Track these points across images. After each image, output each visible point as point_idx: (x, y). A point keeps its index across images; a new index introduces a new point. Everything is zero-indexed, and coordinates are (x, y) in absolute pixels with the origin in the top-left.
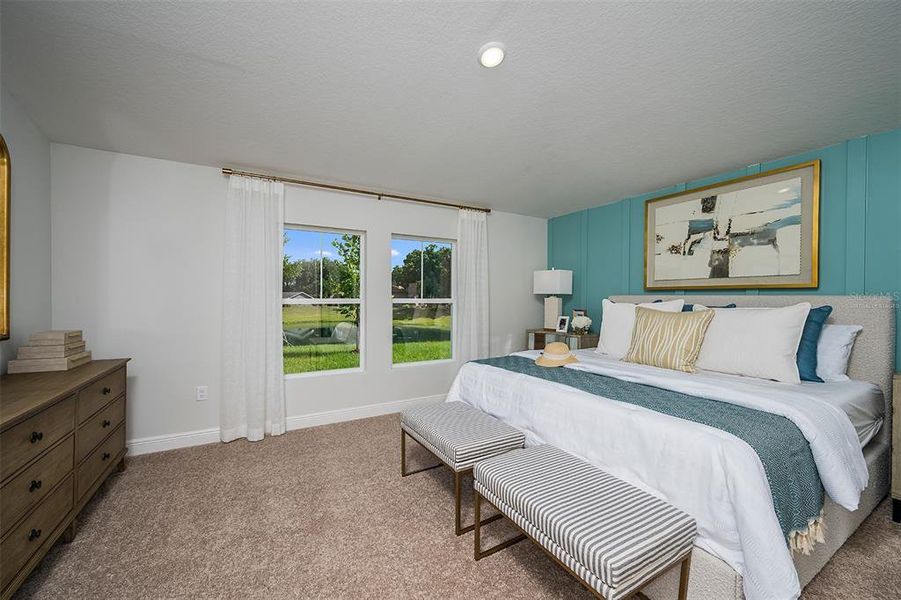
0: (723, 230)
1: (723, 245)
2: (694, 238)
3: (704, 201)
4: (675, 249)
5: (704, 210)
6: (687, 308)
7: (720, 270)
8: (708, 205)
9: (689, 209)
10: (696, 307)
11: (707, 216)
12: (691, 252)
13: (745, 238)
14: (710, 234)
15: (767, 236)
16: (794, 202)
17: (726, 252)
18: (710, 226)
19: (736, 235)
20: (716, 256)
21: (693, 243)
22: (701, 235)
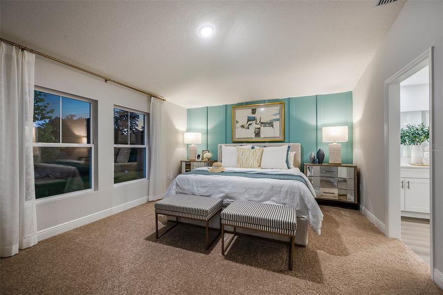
0: (258, 121)
1: (258, 126)
2: (249, 123)
3: (252, 110)
4: (243, 126)
5: (252, 113)
6: (253, 148)
7: (258, 134)
8: (254, 112)
9: (248, 112)
10: (255, 147)
11: (253, 116)
12: (248, 128)
13: (264, 124)
14: (255, 122)
15: (271, 124)
16: (278, 114)
17: (260, 129)
18: (254, 119)
19: (262, 123)
20: (256, 130)
21: (249, 125)
22: (251, 122)
